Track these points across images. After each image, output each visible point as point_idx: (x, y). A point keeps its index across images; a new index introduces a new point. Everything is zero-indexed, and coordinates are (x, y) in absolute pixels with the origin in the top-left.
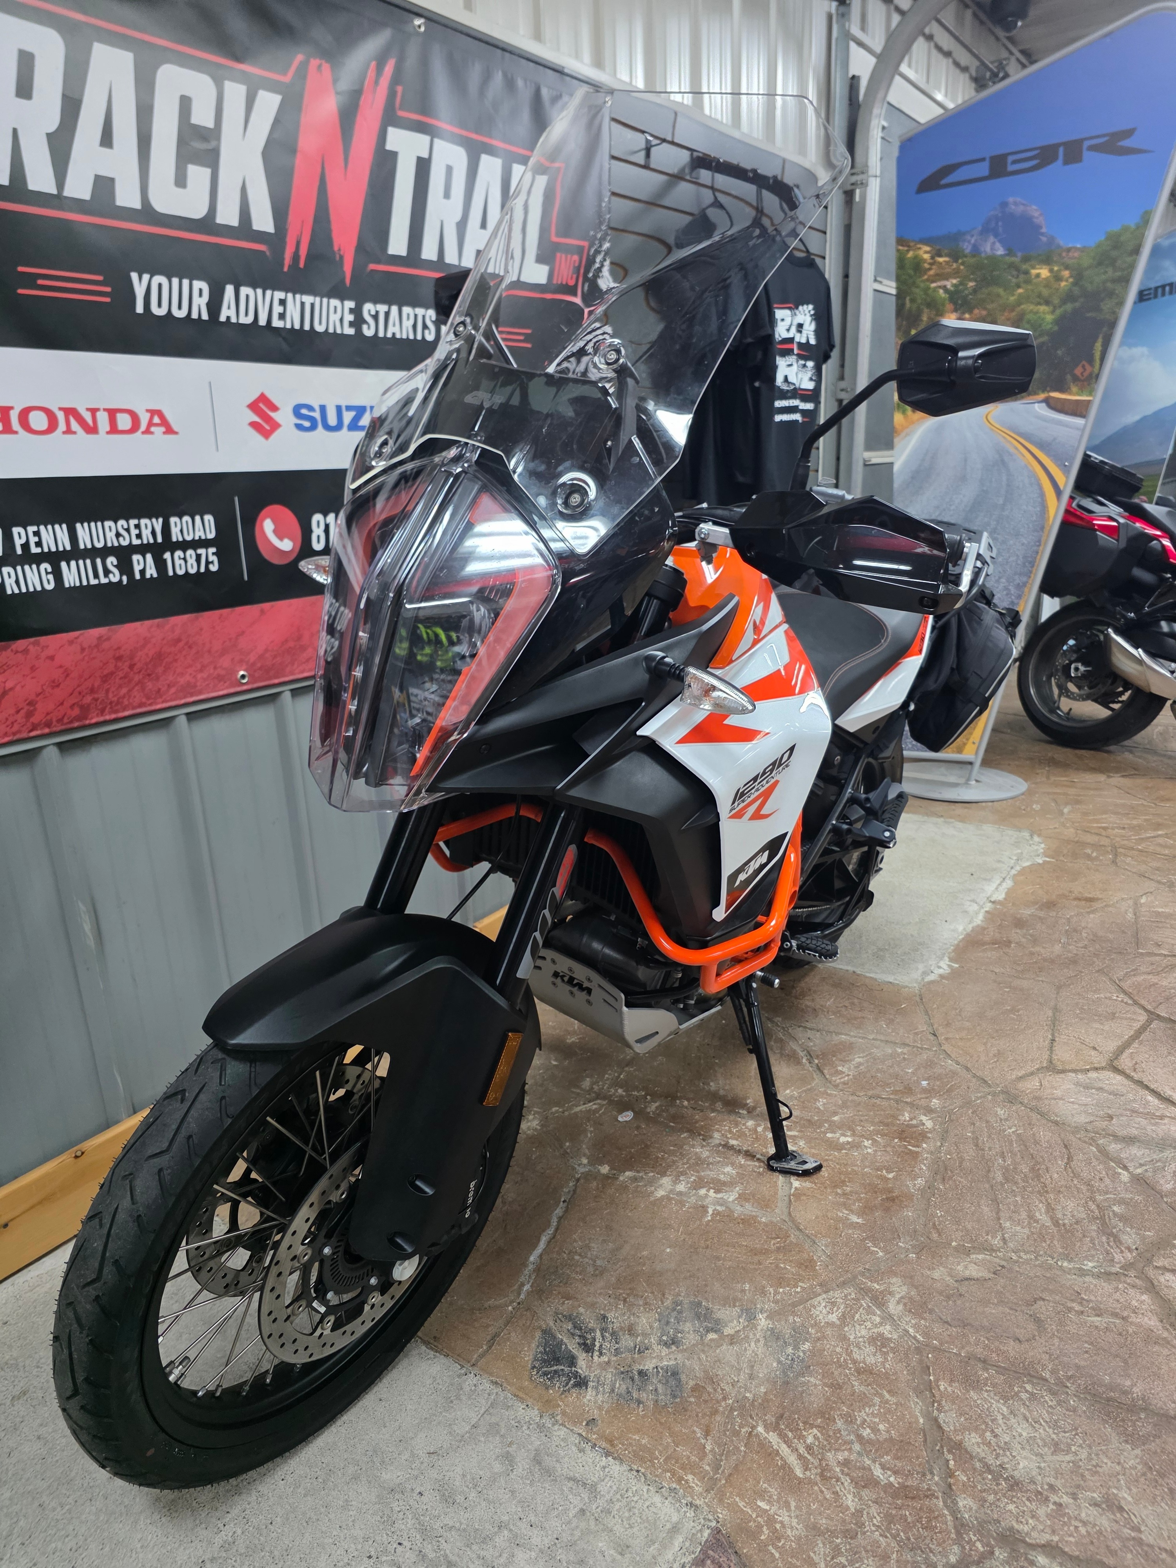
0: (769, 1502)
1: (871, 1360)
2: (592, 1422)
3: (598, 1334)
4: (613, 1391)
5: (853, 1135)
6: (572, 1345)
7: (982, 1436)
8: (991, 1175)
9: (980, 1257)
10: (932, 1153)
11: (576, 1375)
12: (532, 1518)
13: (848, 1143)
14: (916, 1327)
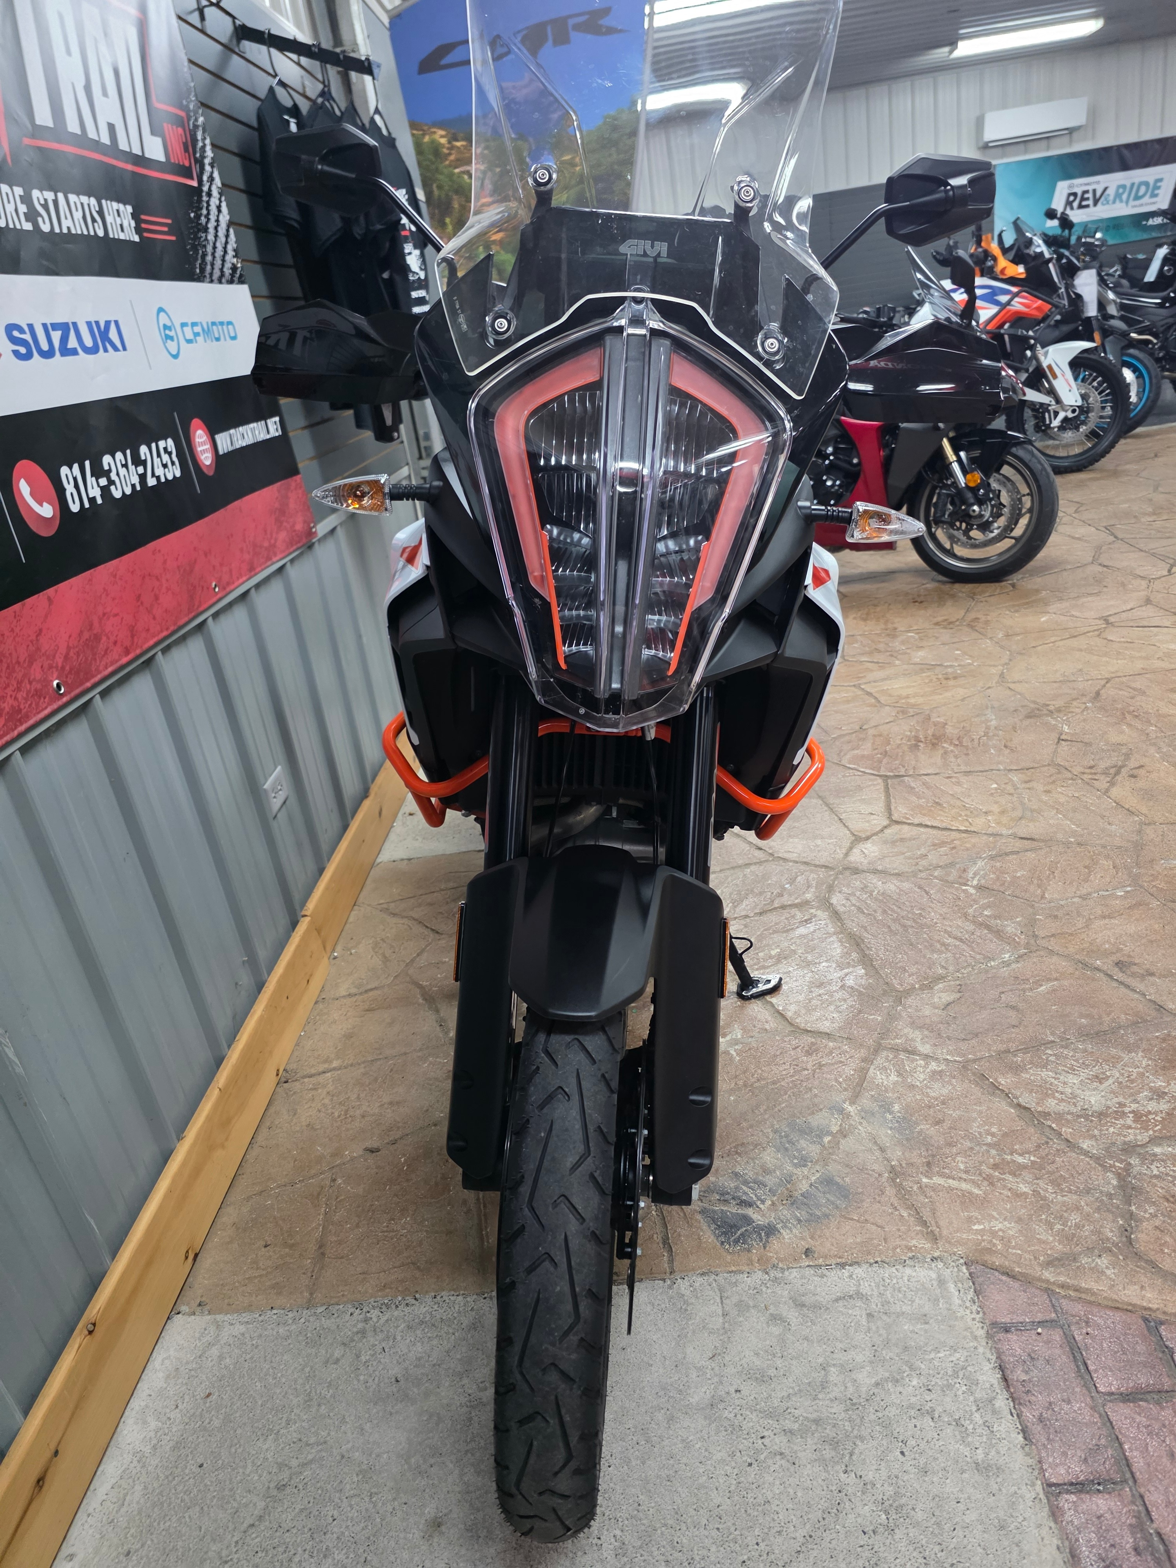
0: (979, 1223)
1: (945, 1091)
2: (808, 1252)
3: (744, 1188)
4: (799, 1221)
6: (733, 1209)
7: (1054, 1098)
9: (941, 986)
10: (841, 933)
11: (761, 1228)
12: (840, 1345)
14: (949, 1052)
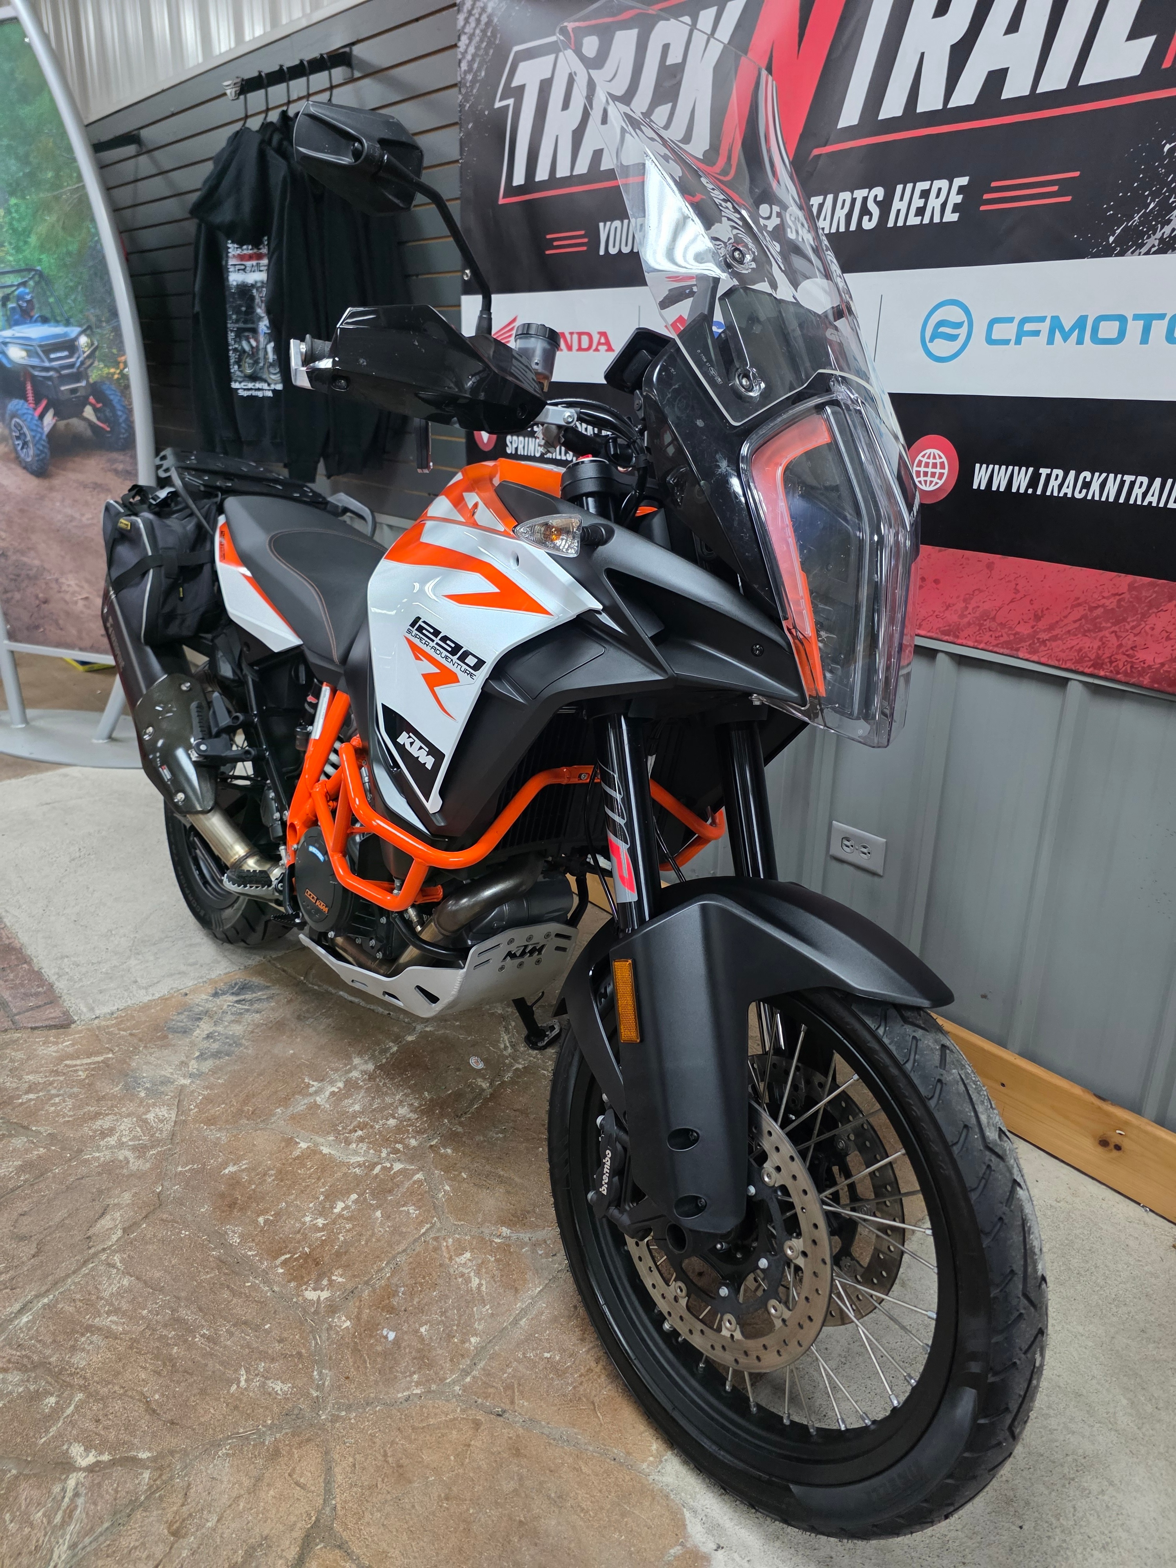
4: (199, 1006)
5: (340, 1216)
8: (194, 1308)
10: (266, 1273)
13: (332, 1208)
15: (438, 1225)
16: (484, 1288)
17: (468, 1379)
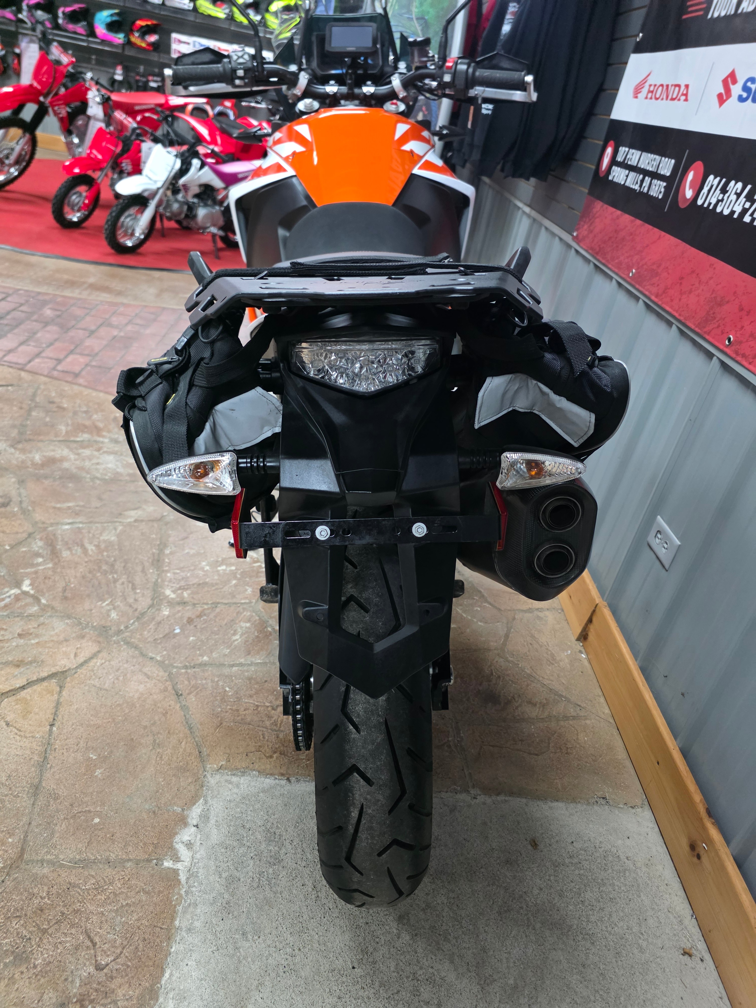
15: (253, 604)
16: (236, 643)
17: (183, 671)
